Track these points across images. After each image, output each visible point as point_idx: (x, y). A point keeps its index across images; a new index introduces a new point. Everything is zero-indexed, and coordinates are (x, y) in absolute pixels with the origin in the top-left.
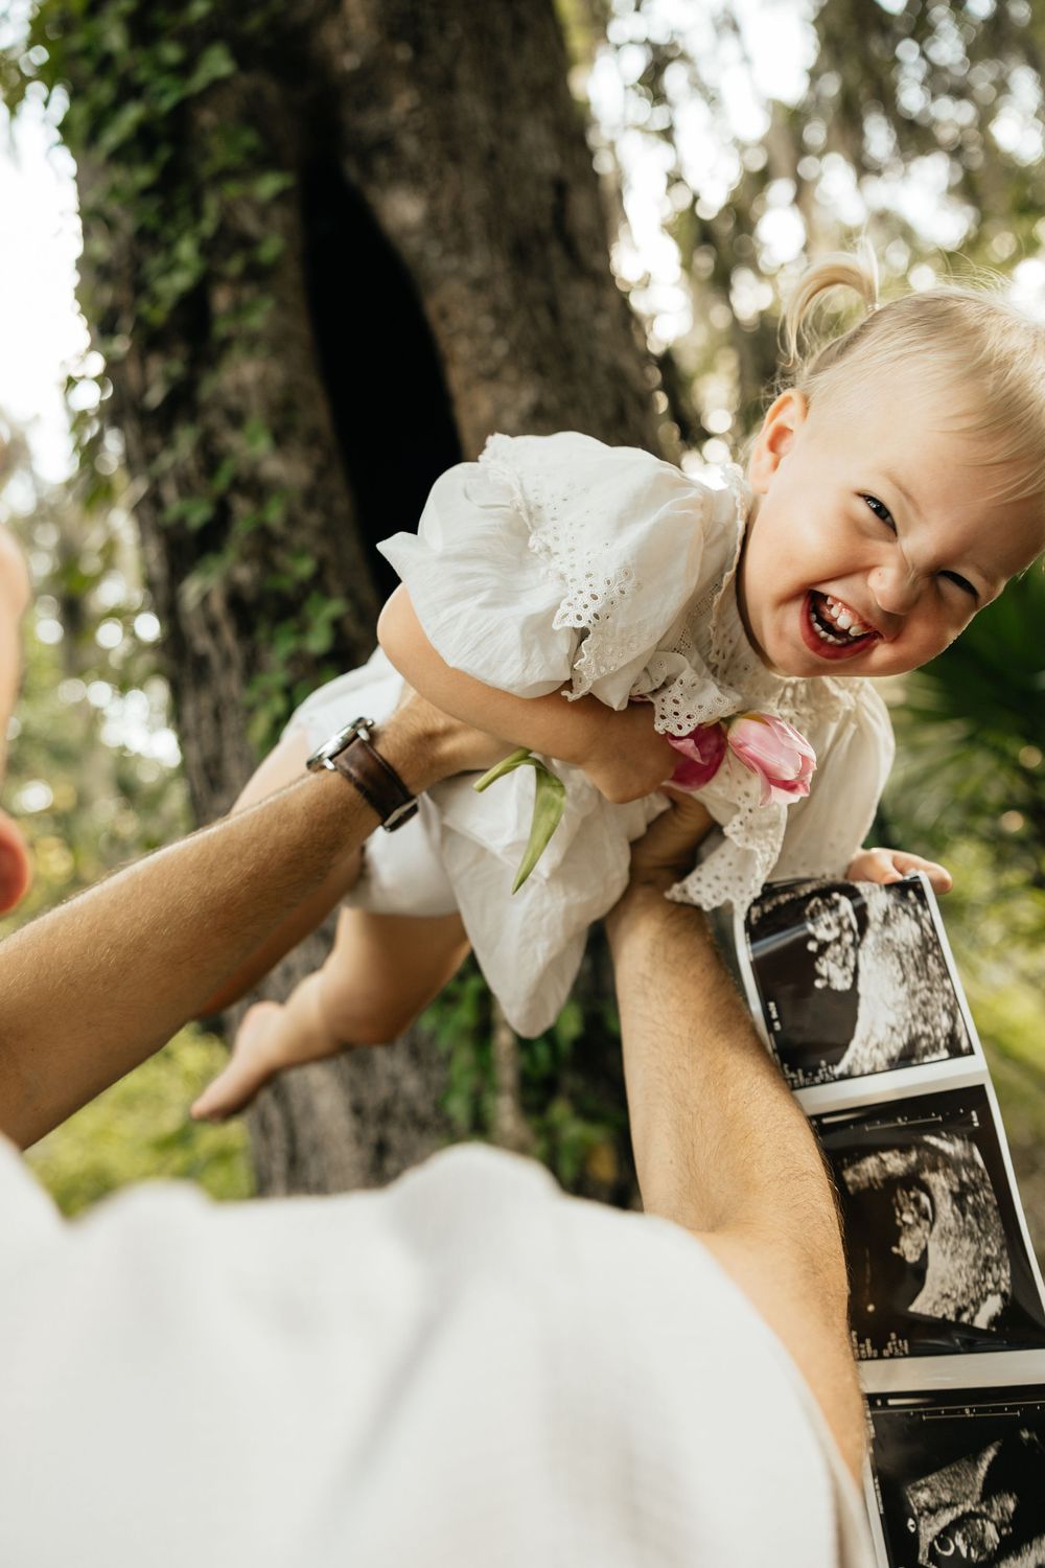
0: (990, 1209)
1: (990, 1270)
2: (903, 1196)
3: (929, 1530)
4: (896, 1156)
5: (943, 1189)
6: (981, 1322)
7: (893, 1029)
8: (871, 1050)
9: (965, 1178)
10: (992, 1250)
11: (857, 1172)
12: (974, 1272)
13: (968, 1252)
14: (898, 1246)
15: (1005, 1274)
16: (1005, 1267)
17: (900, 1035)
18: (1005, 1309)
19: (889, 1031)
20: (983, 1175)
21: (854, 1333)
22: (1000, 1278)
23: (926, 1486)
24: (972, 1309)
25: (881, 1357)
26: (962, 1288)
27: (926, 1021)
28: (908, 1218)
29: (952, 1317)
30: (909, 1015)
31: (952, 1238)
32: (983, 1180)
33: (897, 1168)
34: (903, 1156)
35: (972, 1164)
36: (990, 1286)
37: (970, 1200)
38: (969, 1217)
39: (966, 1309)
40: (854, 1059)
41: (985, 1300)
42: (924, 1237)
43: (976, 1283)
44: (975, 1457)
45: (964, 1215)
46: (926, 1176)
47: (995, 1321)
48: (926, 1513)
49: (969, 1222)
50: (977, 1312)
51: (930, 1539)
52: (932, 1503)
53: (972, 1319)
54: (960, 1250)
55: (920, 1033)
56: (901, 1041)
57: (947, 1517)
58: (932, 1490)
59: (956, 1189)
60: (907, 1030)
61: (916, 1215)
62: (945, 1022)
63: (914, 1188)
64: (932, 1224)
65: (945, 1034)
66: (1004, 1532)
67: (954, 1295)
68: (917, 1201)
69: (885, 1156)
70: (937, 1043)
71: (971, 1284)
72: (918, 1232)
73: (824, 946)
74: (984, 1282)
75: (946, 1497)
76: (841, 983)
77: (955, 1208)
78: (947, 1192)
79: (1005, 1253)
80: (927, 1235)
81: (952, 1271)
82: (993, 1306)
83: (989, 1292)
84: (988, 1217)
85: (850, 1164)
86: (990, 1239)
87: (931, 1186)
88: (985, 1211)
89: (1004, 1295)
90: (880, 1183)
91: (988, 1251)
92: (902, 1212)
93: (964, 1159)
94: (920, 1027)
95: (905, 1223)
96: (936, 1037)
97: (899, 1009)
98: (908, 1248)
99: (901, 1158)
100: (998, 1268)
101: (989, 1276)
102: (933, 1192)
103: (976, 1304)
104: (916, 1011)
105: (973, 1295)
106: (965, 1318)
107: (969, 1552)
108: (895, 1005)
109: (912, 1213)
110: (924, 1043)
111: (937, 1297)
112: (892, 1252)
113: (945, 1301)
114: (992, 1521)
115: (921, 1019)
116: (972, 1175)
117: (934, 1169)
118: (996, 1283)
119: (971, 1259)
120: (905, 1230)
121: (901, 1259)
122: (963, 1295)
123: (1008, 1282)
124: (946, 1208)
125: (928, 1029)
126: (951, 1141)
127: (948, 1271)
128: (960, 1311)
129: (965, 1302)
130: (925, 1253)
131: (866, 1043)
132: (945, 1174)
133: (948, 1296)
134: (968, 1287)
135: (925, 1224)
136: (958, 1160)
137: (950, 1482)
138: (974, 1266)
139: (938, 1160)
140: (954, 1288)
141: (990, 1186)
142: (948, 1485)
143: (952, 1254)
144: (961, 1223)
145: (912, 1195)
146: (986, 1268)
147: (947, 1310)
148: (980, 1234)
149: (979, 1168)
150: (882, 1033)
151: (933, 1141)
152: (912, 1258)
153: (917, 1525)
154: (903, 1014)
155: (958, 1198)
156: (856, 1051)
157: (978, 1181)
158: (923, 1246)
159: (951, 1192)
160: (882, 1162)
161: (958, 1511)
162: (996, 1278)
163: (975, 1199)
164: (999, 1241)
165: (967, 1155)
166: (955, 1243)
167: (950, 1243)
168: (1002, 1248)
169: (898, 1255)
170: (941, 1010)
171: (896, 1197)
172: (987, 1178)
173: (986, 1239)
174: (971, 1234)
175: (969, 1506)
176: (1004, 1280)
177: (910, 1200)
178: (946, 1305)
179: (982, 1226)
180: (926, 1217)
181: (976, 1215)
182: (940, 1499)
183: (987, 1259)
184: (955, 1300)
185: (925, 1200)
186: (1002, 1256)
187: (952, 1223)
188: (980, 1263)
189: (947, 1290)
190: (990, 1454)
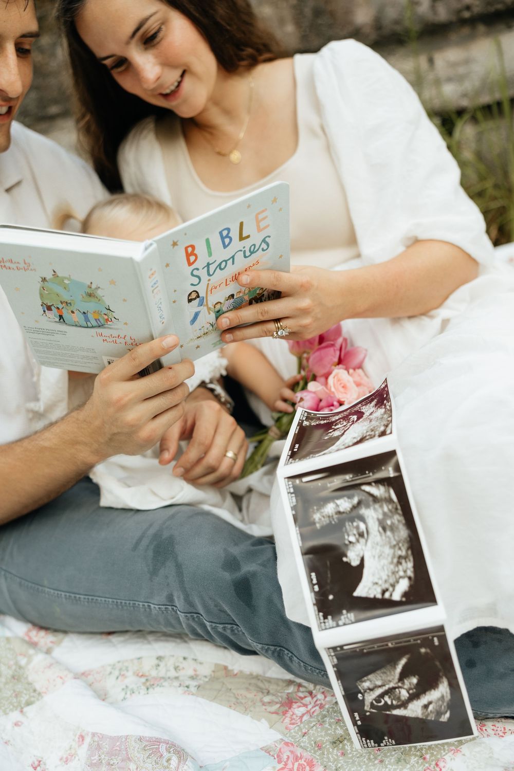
1: (403, 564)
2: (349, 525)
4: (345, 501)
5: (373, 518)
6: (397, 596)
9: (386, 509)
10: (402, 552)
11: (322, 514)
12: (392, 567)
13: (388, 555)
14: (346, 556)
15: (410, 565)
16: (410, 560)
18: (411, 587)
20: (397, 506)
21: (321, 614)
22: (407, 568)
23: (368, 680)
24: (391, 589)
25: (338, 626)
26: (385, 577)
28: (352, 539)
29: (379, 596)
31: (378, 548)
32: (396, 509)
33: (345, 508)
34: (350, 500)
35: (389, 501)
36: (401, 573)
38: (388, 533)
39: (387, 590)
41: (398, 582)
42: (362, 549)
43: (393, 573)
44: (394, 665)
45: (385, 532)
46: (363, 511)
47: (405, 594)
49: (389, 537)
50: (394, 590)
51: (370, 700)
52: (371, 687)
53: (391, 595)
54: (383, 555)
57: (379, 691)
58: (371, 681)
59: (381, 517)
61: (357, 536)
63: (356, 520)
64: (367, 541)
66: (411, 692)
67: (380, 582)
68: (357, 528)
69: (338, 502)
71: (390, 574)
72: (358, 547)
74: (397, 572)
75: (379, 683)
77: (380, 529)
78: (376, 520)
79: (410, 552)
80: (364, 547)
81: (379, 567)
82: (403, 585)
83: (401, 577)
84: (399, 532)
85: (318, 510)
86: (401, 545)
87: (366, 517)
88: (397, 528)
89: (410, 578)
90: (335, 520)
91: (400, 553)
92: (348, 535)
93: (384, 498)
95: (350, 542)
98: (352, 557)
99: (348, 502)
100: (406, 562)
101: (400, 568)
102: (367, 521)
103: (393, 586)
105: (391, 581)
106: (387, 595)
107: (392, 702)
109: (355, 535)
111: (370, 585)
112: (342, 561)
113: (376, 586)
114: (405, 688)
116: (389, 507)
117: (368, 506)
118: (405, 572)
119: (390, 559)
120: (351, 548)
121: (348, 564)
122: (386, 581)
123: (412, 570)
124: (375, 530)
126: (377, 488)
127: (376, 568)
128: (384, 592)
129: (386, 586)
130: (362, 560)
132: (375, 509)
133: (377, 583)
134: (388, 576)
135: (362, 541)
136: (381, 499)
137: (381, 677)
138: (392, 563)
139: (370, 501)
140: (380, 578)
141: (400, 512)
142: (380, 678)
143: (379, 557)
144: (384, 538)
145: (355, 524)
146: (399, 563)
147: (376, 593)
148: (395, 543)
149: (393, 502)
151: (367, 488)
152: (355, 563)
153: (363, 696)
157: (393, 510)
158: (361, 555)
160: (337, 506)
161: (387, 687)
162: (405, 568)
163: (391, 521)
164: (406, 545)
165: (386, 495)
166: (380, 550)
167: (378, 551)
168: (408, 549)
169: (347, 563)
171: (345, 527)
172: (399, 507)
174: (390, 543)
175: (392, 685)
176: (409, 569)
177: (354, 527)
178: (375, 589)
180: (363, 537)
181: (392, 531)
182: (376, 684)
183: (400, 557)
184: (381, 586)
185: (362, 526)
186: (408, 554)
187: (378, 539)
188: (395, 560)
189: (376, 580)
190: (403, 661)
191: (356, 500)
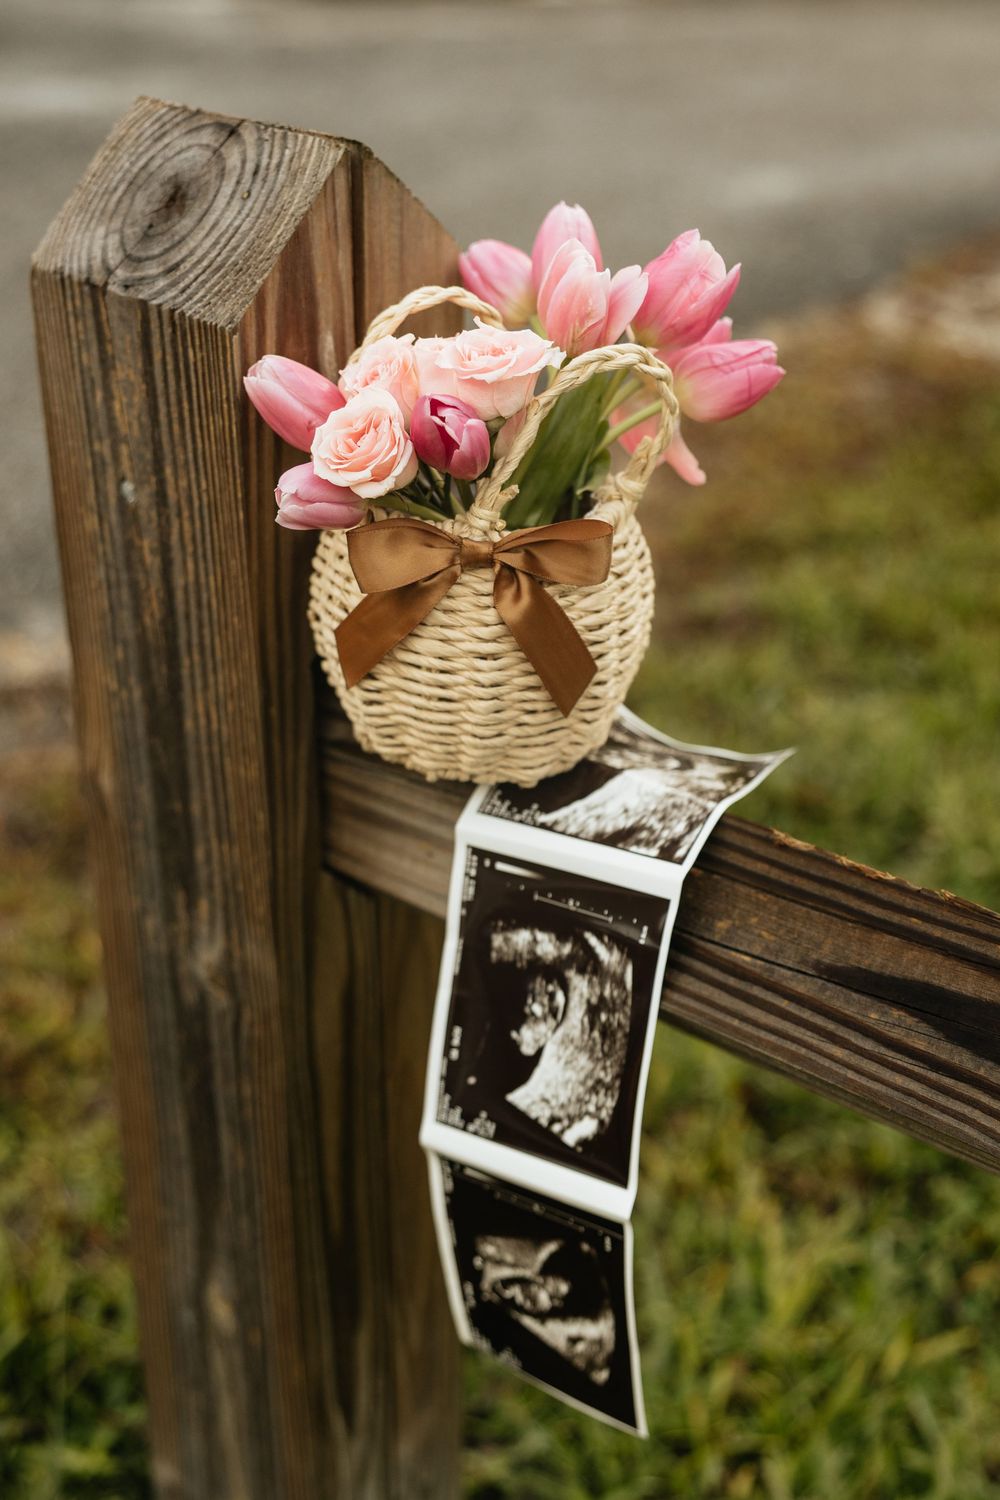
0: (620, 1035)
1: (597, 1093)
3: (494, 1273)
5: (581, 995)
6: (571, 1138)
7: (626, 811)
8: (589, 818)
9: (607, 993)
10: (606, 1075)
11: (507, 940)
12: (581, 1090)
15: (610, 1103)
16: (613, 1096)
17: (628, 818)
19: (622, 810)
21: (446, 1096)
25: (465, 1129)
26: (563, 1099)
27: (663, 819)
28: (537, 1009)
30: (652, 807)
31: (571, 1048)
32: (624, 1003)
33: (546, 954)
35: (619, 982)
36: (592, 1108)
37: (603, 1017)
38: (596, 1034)
39: (559, 1120)
40: (566, 818)
42: (545, 1035)
45: (592, 1029)
46: (571, 974)
48: (492, 1261)
49: (594, 1040)
50: (569, 1127)
51: (493, 1278)
53: (562, 1131)
55: (648, 825)
56: (624, 823)
59: (594, 1000)
60: (637, 818)
61: (547, 1009)
62: (680, 828)
64: (558, 1025)
65: (670, 837)
67: (554, 1103)
68: (552, 996)
69: (540, 936)
70: (656, 841)
71: (574, 1099)
72: (542, 1028)
77: (586, 1020)
78: (584, 1001)
81: (560, 1079)
82: (586, 1128)
83: (588, 1113)
84: (614, 1042)
85: (504, 929)
86: (608, 1063)
88: (613, 1034)
89: (601, 1123)
91: (602, 1075)
92: (534, 1001)
93: (614, 973)
94: (653, 822)
95: (533, 1014)
96: (659, 835)
97: (647, 799)
98: (527, 1038)
100: (606, 1095)
101: (594, 1098)
103: (572, 1120)
104: (661, 808)
105: (571, 1110)
106: (556, 1128)
107: (523, 1302)
108: (647, 794)
110: (644, 835)
114: (547, 1291)
115: (659, 816)
116: (615, 993)
117: (581, 971)
118: (599, 1109)
119: (582, 1076)
120: (531, 1020)
123: (611, 1112)
124: (577, 1015)
125: (658, 826)
126: (610, 949)
127: (556, 1077)
128: (553, 1120)
129: (561, 1114)
130: (540, 1052)
131: (589, 809)
132: (590, 981)
134: (569, 1100)
135: (551, 1022)
136: (608, 972)
138: (583, 1083)
139: (588, 963)
140: (556, 1097)
144: (586, 1037)
145: (551, 988)
147: (541, 1114)
148: (600, 1055)
149: (625, 988)
150: (612, 809)
151: (593, 940)
152: (528, 1050)
153: (483, 1265)
154: (647, 804)
155: (593, 1011)
156: (575, 812)
157: (618, 1001)
158: (541, 1043)
159: (588, 1002)
160: (535, 941)
162: (600, 1103)
163: (608, 1019)
164: (616, 1069)
165: (619, 970)
166: (572, 1054)
167: (568, 1052)
170: (685, 818)
173: (605, 1062)
174: (592, 1051)
177: (547, 993)
179: (606, 1048)
180: (555, 1016)
181: (604, 1034)
182: (504, 1257)
185: (560, 998)
186: (613, 1084)
187: (576, 1033)
191: (567, 949)
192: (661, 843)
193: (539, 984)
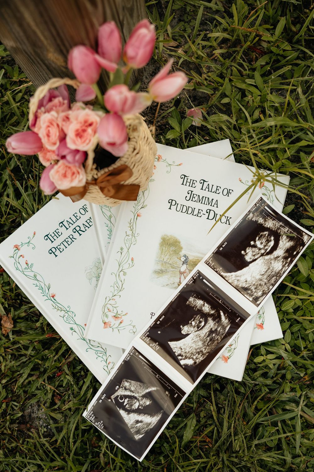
0: (216, 342)
1: (199, 354)
3: (121, 392)
4: (208, 307)
6: (182, 362)
8: (236, 279)
9: (219, 329)
10: (205, 351)
11: (194, 300)
12: (194, 351)
15: (201, 359)
16: (203, 357)
17: (246, 284)
19: (245, 280)
24: (184, 357)
25: (149, 344)
26: (187, 351)
27: (256, 288)
29: (176, 354)
30: (254, 283)
31: (198, 338)
32: (223, 334)
33: (205, 310)
35: (224, 328)
36: (195, 357)
37: (214, 335)
38: (209, 338)
39: (182, 356)
40: (229, 276)
42: (192, 331)
45: (208, 337)
46: (210, 319)
48: (124, 388)
49: (207, 339)
51: (119, 394)
53: (181, 360)
54: (197, 343)
55: (251, 289)
56: (245, 285)
59: (213, 329)
60: (249, 285)
61: (196, 325)
62: (260, 294)
64: (198, 331)
65: (256, 296)
67: (183, 350)
68: (200, 322)
69: (206, 304)
70: (252, 295)
72: (192, 329)
73: (255, 246)
76: (248, 258)
77: (208, 333)
80: (193, 331)
81: (189, 345)
83: (193, 358)
84: (213, 343)
86: (207, 348)
88: (214, 341)
89: (195, 363)
90: (197, 309)
91: (204, 350)
92: (194, 320)
93: (224, 325)
94: (253, 288)
96: (254, 294)
97: (253, 279)
98: (185, 330)
100: (201, 356)
101: (197, 355)
104: (256, 284)
105: (188, 355)
106: (180, 358)
107: (126, 405)
108: (254, 277)
109: (196, 323)
110: (249, 292)
111: (179, 346)
113: (180, 349)
114: (139, 403)
115: (255, 287)
116: (221, 331)
117: (214, 320)
118: (197, 358)
119: (197, 347)
120: (189, 326)
122: (186, 352)
123: (200, 361)
124: (206, 330)
125: (254, 290)
126: (226, 318)
127: (188, 344)
128: (180, 355)
129: (184, 355)
131: (236, 276)
132: (215, 324)
133: (181, 349)
134: (189, 352)
135: (196, 329)
136: (222, 324)
140: (185, 349)
144: (205, 338)
147: (177, 352)
148: (206, 344)
149: (225, 331)
150: (243, 279)
151: (222, 314)
153: (119, 389)
154: (253, 281)
155: (211, 332)
156: (232, 275)
157: (221, 333)
158: (189, 333)
159: (211, 329)
160: (204, 305)
162: (198, 357)
163: (215, 336)
164: (209, 350)
165: (226, 325)
166: (198, 340)
167: (197, 339)
170: (262, 290)
173: (206, 347)
174: (205, 342)
178: (178, 350)
179: (209, 343)
180: (198, 328)
182: (130, 388)
185: (203, 324)
186: (206, 354)
187: (202, 335)
189: (183, 348)
191: (213, 312)
192: (254, 297)
193: (198, 317)
